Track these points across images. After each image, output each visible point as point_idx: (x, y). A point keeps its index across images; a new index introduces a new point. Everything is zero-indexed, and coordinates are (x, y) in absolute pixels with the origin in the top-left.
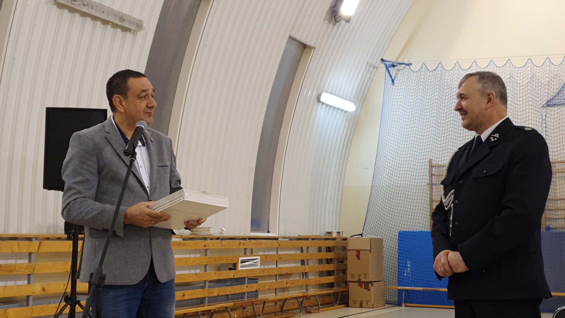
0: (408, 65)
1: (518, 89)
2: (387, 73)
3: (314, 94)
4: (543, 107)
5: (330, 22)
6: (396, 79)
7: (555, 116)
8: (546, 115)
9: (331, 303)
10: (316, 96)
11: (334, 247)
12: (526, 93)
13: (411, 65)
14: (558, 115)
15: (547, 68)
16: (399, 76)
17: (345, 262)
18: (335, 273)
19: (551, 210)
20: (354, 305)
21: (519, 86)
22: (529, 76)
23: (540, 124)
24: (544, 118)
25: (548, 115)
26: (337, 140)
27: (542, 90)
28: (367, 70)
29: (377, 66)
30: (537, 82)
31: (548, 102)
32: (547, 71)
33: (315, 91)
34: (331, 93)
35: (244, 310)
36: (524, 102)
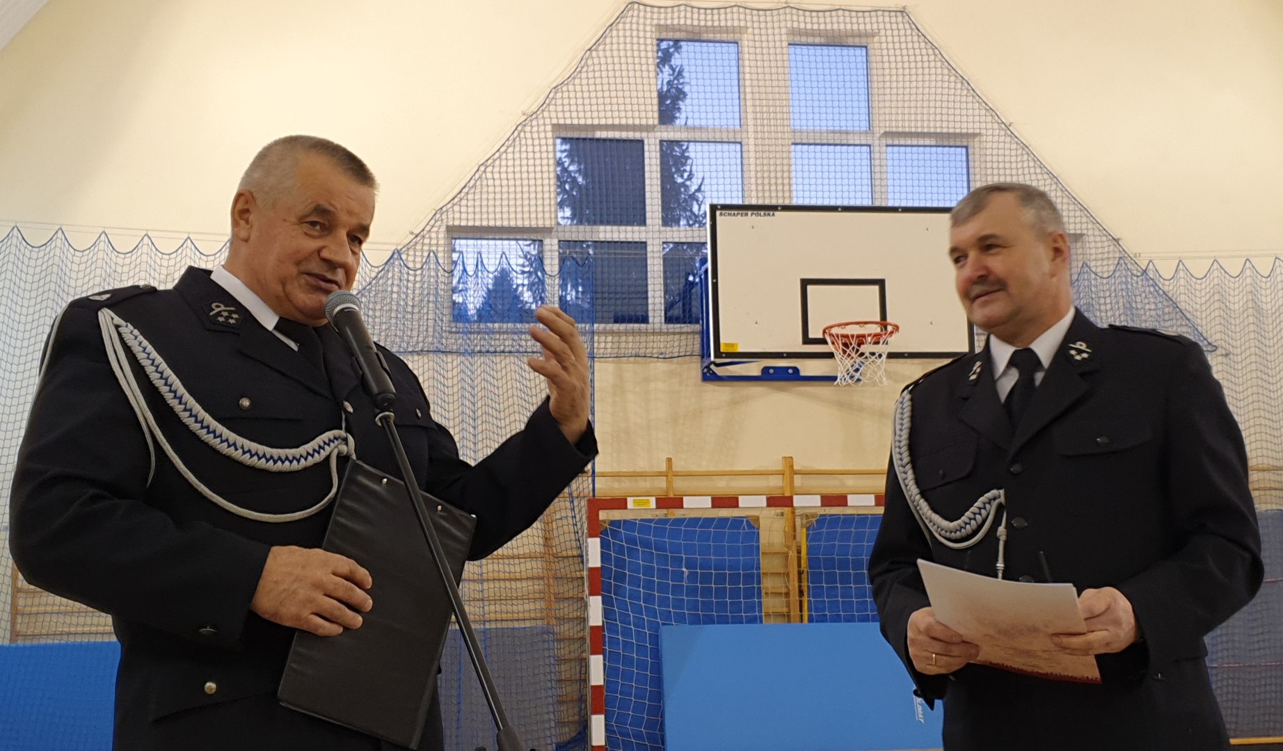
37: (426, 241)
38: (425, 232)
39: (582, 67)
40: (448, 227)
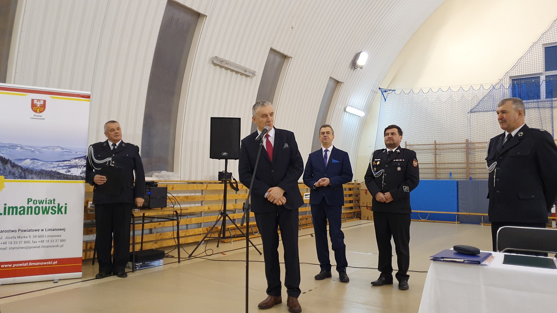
0: (394, 91)
1: (455, 103)
2: (382, 95)
3: (343, 107)
4: (468, 113)
5: (351, 69)
6: (387, 98)
7: (475, 118)
8: (470, 118)
9: (352, 217)
10: (344, 109)
11: (353, 188)
12: (459, 105)
13: (395, 90)
14: (477, 117)
15: (471, 92)
16: (389, 97)
17: (359, 196)
18: (354, 202)
19: (472, 169)
20: (364, 219)
21: (455, 102)
22: (461, 96)
23: (467, 122)
24: (469, 119)
25: (471, 118)
26: (354, 131)
27: (468, 104)
28: (371, 94)
29: (376, 91)
30: (465, 99)
31: (471, 110)
32: (471, 93)
33: (343, 106)
34: (351, 107)
35: (307, 220)
36: (458, 110)
37: (503, 81)
38: (503, 79)
39: (552, 26)
40: (510, 77)
